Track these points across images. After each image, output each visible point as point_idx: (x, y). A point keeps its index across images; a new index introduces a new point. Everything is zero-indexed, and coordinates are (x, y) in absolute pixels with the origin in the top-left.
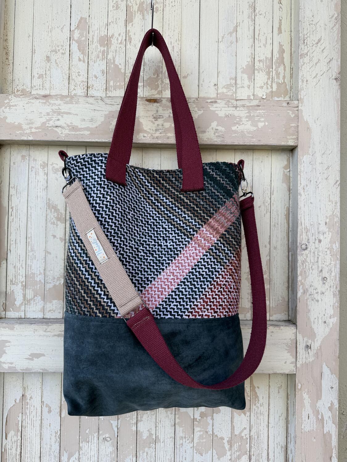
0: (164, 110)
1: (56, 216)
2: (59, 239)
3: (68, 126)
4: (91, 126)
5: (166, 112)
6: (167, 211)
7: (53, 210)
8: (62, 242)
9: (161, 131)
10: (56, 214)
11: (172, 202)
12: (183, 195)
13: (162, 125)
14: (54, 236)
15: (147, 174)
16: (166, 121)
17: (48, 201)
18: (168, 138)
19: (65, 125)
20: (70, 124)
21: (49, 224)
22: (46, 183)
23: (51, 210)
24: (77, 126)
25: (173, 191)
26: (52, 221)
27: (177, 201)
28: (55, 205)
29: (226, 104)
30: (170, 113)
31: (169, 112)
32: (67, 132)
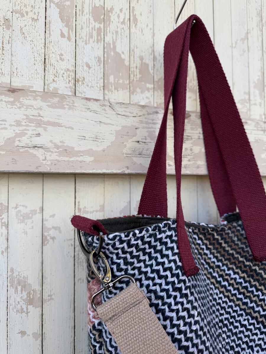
0: (192, 129)
1: (26, 297)
2: (31, 336)
3: (57, 147)
4: (95, 149)
5: (195, 132)
6: (240, 293)
7: (19, 288)
8: (36, 340)
9: (189, 157)
10: (25, 294)
11: (244, 278)
12: (258, 266)
13: (191, 150)
14: (23, 333)
15: (204, 235)
16: (194, 144)
17: (9, 273)
18: (198, 167)
19: (49, 145)
20: (60, 144)
21: (12, 313)
22: (6, 241)
23: (16, 288)
24: (73, 148)
25: (241, 259)
26: (19, 307)
27: (252, 277)
28: (24, 277)
29: (255, 126)
30: (200, 133)
31: (198, 132)
32: (55, 157)
